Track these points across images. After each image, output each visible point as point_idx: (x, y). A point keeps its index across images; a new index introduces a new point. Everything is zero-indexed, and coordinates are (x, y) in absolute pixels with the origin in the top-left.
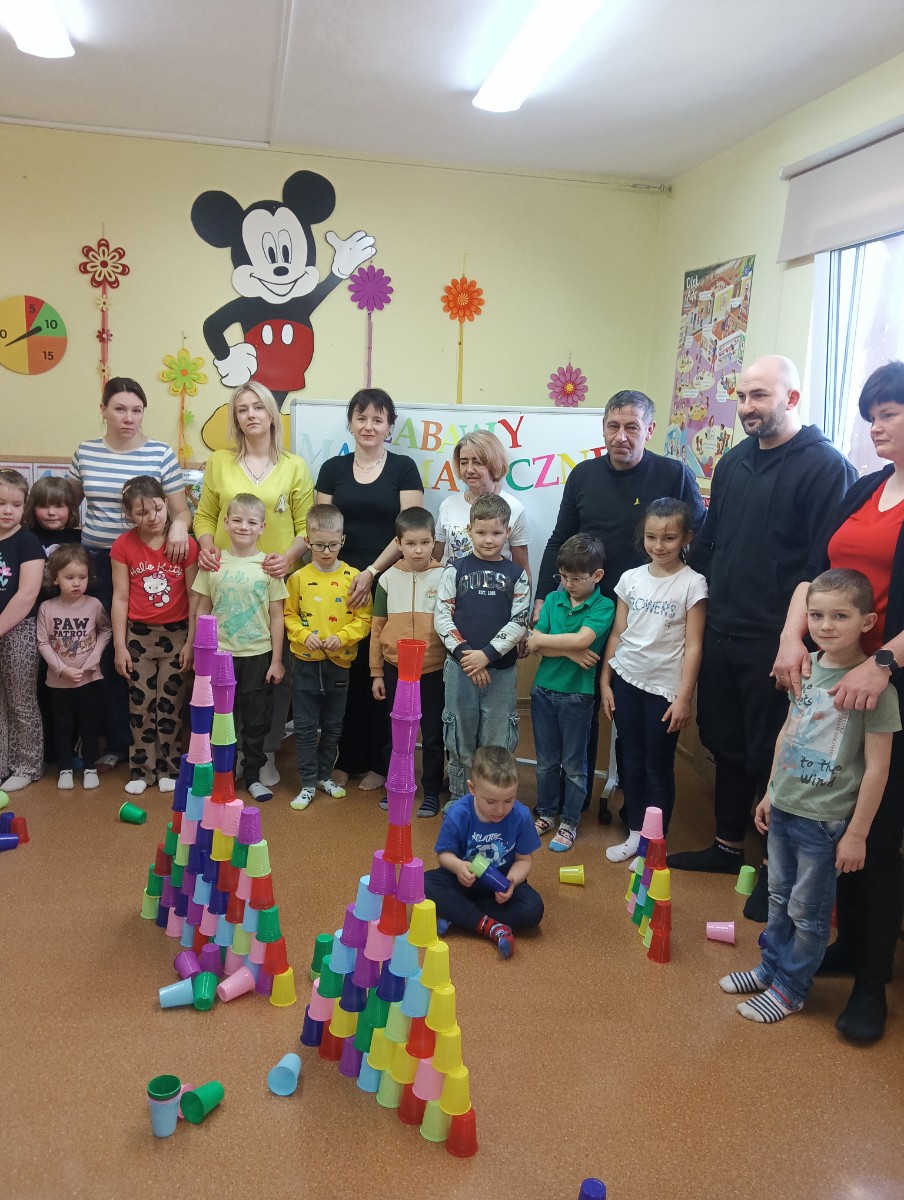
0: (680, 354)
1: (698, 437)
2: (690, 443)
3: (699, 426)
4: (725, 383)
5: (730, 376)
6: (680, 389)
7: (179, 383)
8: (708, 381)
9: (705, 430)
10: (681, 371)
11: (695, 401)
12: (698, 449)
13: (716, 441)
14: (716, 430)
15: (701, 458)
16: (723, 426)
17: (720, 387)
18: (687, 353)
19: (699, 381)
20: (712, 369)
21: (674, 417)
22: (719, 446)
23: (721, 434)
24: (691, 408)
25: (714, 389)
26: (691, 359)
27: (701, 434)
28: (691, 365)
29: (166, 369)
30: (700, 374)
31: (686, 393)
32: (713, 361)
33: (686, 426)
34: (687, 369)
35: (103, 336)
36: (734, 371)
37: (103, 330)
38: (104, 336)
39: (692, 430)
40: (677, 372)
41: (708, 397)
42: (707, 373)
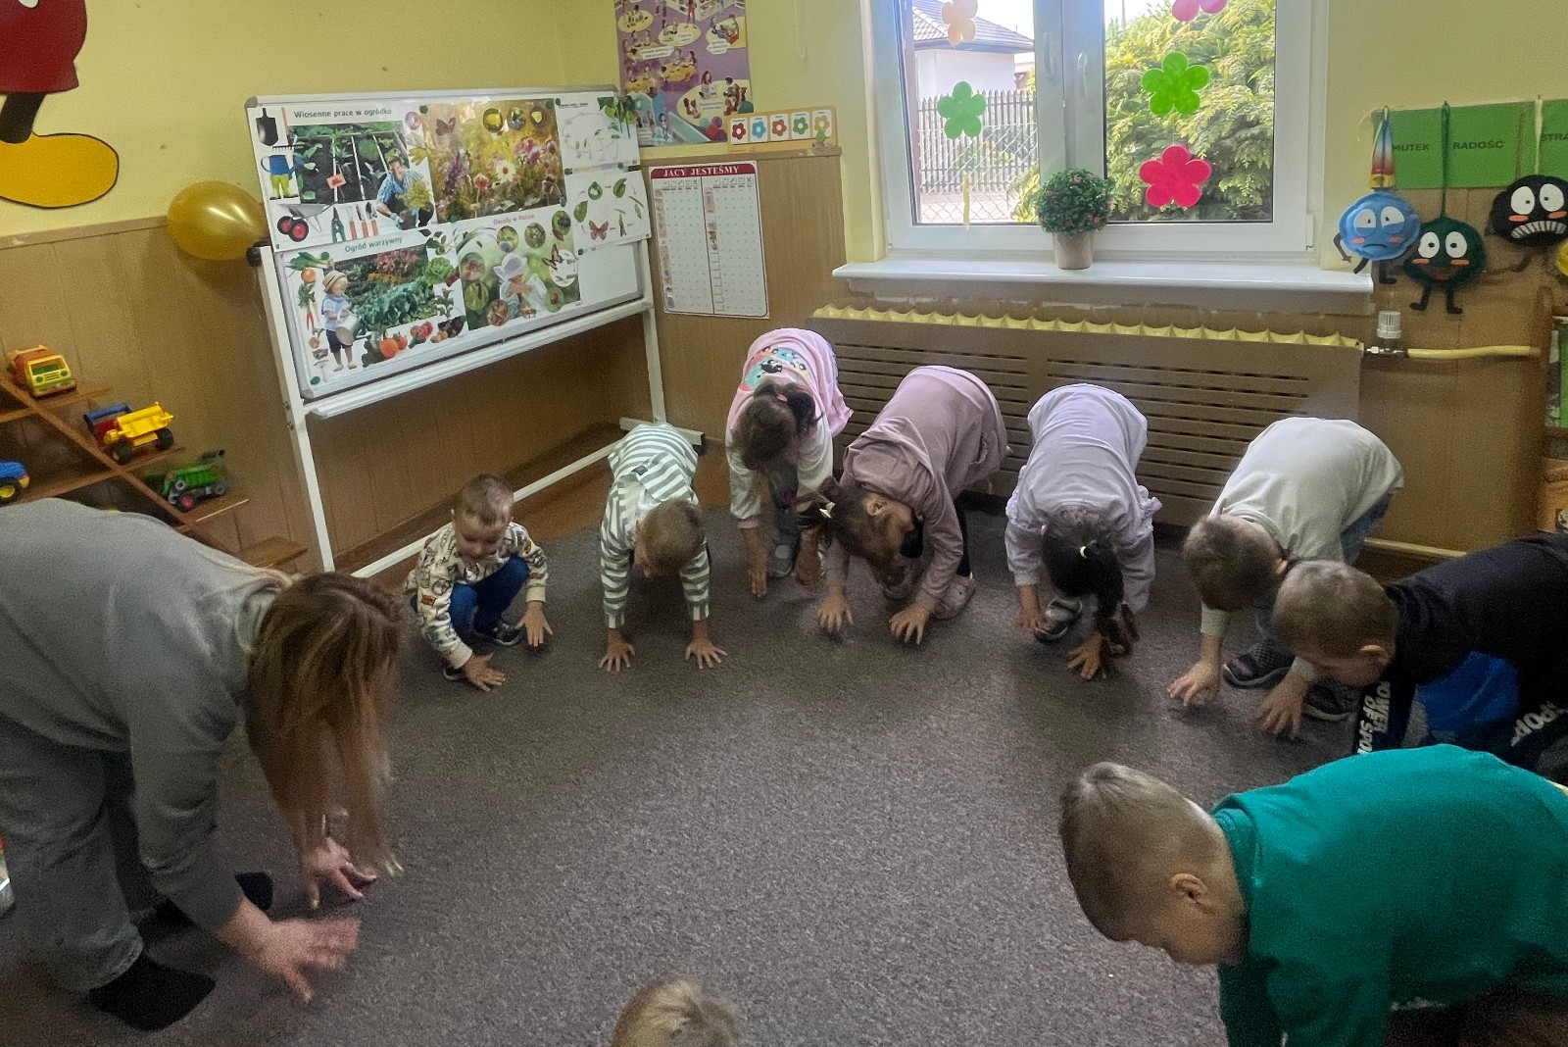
0: (619, 14)
1: (686, 101)
2: (673, 107)
3: (685, 85)
4: (723, 33)
5: (728, 23)
6: (634, 51)
8: (686, 34)
9: (699, 88)
10: (630, 30)
11: (667, 60)
12: (689, 113)
13: (724, 98)
14: (720, 86)
15: (697, 122)
16: (730, 81)
17: (710, 36)
18: (637, 8)
19: (670, 35)
20: (690, 20)
21: (629, 85)
22: (728, 102)
23: (730, 89)
24: (664, 69)
25: (702, 41)
26: (645, 13)
27: (692, 94)
28: (649, 22)
30: (670, 28)
31: (644, 54)
32: (692, 10)
33: (659, 91)
34: (640, 26)
36: (733, 16)
39: (672, 94)
40: (619, 32)
41: (693, 52)
42: (682, 25)
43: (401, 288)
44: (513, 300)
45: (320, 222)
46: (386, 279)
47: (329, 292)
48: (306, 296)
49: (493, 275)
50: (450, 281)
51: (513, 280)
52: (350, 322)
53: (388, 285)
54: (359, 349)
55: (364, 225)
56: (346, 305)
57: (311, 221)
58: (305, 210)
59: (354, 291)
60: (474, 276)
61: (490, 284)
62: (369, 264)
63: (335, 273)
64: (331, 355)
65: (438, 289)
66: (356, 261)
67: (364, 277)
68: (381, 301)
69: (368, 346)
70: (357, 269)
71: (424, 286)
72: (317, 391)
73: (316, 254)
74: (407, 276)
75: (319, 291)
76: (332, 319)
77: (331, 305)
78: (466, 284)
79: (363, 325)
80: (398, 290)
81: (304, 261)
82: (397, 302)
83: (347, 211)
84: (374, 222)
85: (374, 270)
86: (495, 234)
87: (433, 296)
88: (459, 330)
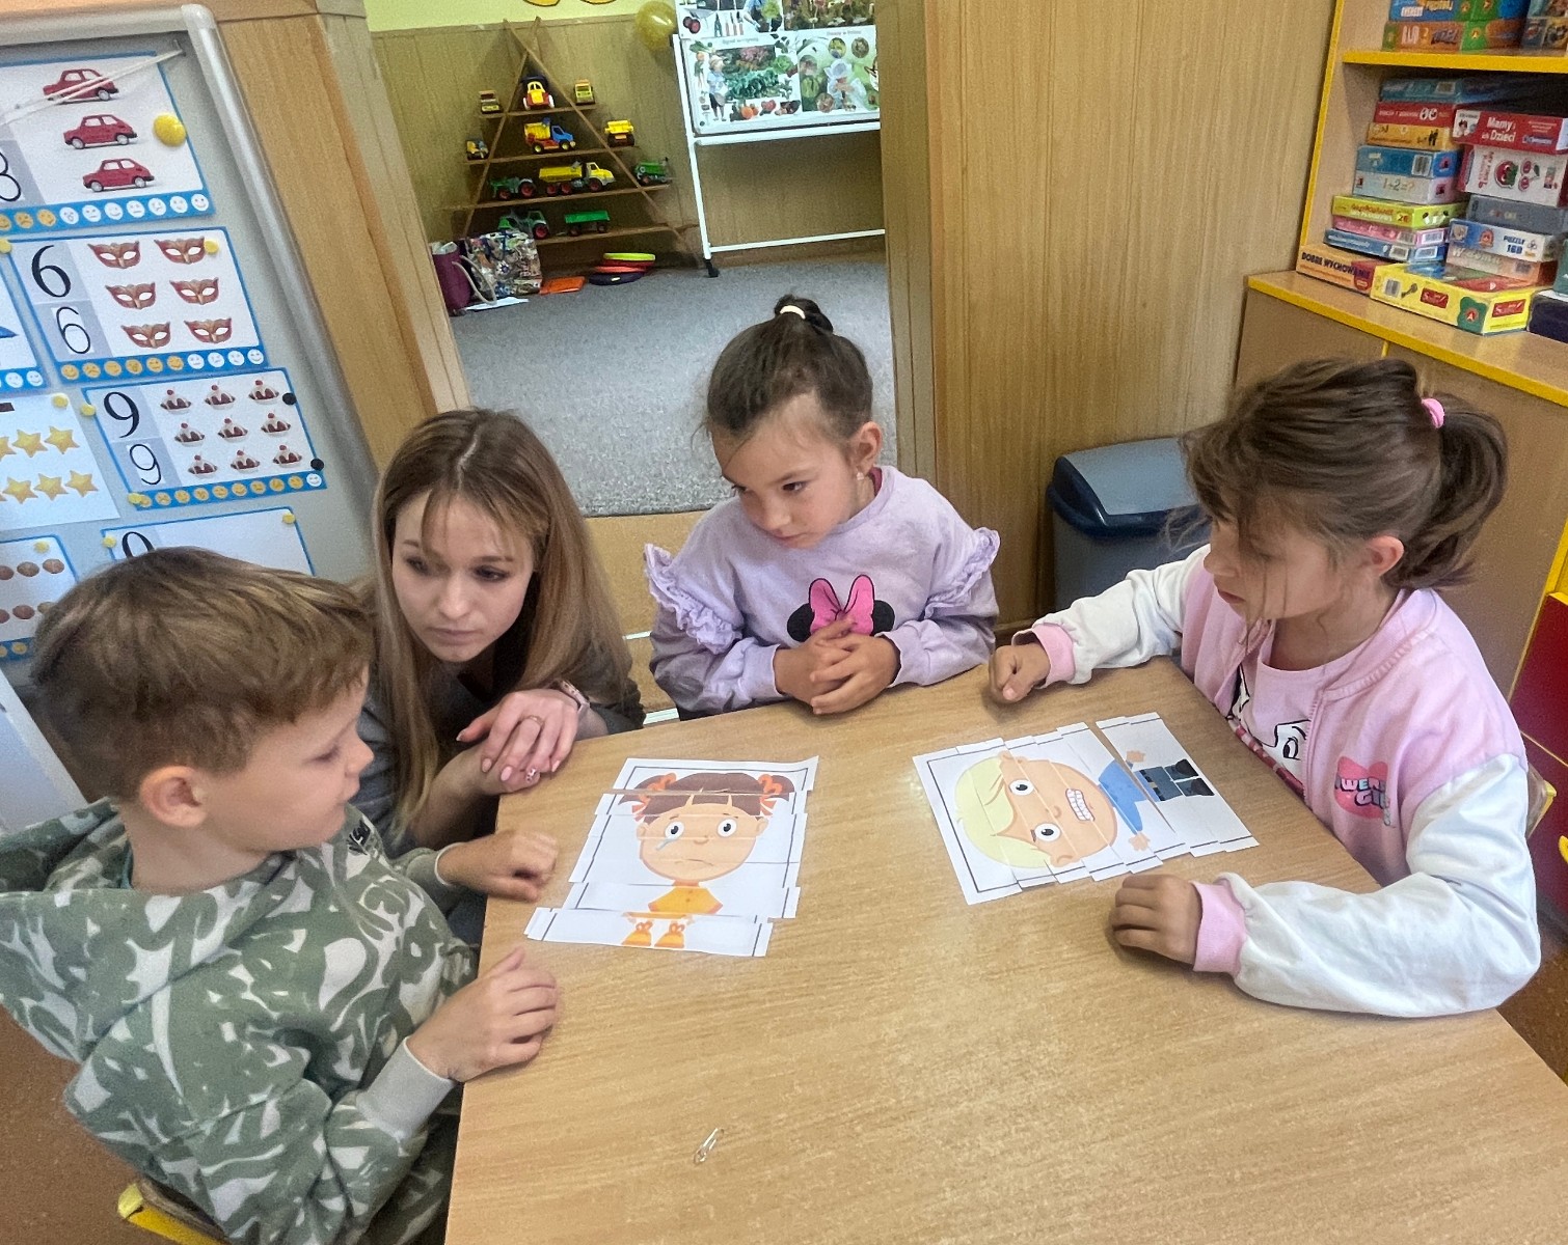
43: (757, 73)
44: (838, 96)
45: (707, 21)
46: (747, 66)
47: (712, 69)
48: (698, 70)
49: (823, 73)
50: (791, 73)
51: (839, 80)
52: (724, 91)
53: (748, 70)
54: (728, 109)
55: (735, 27)
56: (722, 79)
57: (702, 21)
58: (699, 13)
59: (726, 71)
60: (809, 72)
61: (820, 80)
62: (736, 54)
63: (715, 57)
64: (711, 110)
65: (782, 78)
66: (728, 51)
67: (733, 62)
68: (743, 80)
69: (734, 108)
70: (730, 56)
71: (772, 74)
72: (704, 130)
73: (705, 43)
74: (760, 66)
75: (706, 67)
76: (713, 87)
77: (712, 78)
78: (803, 77)
79: (731, 95)
80: (755, 74)
81: (697, 47)
82: (753, 83)
83: (725, 16)
84: (741, 27)
85: (740, 58)
86: (828, 43)
87: (777, 82)
88: (796, 110)
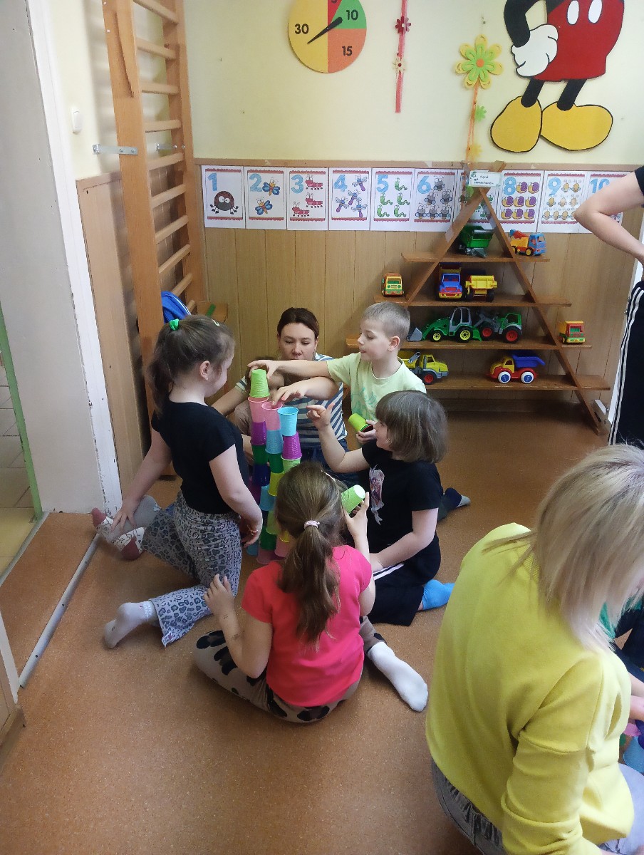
7: (474, 76)
29: (461, 60)
35: (401, 26)
37: (403, 18)
38: (403, 25)
